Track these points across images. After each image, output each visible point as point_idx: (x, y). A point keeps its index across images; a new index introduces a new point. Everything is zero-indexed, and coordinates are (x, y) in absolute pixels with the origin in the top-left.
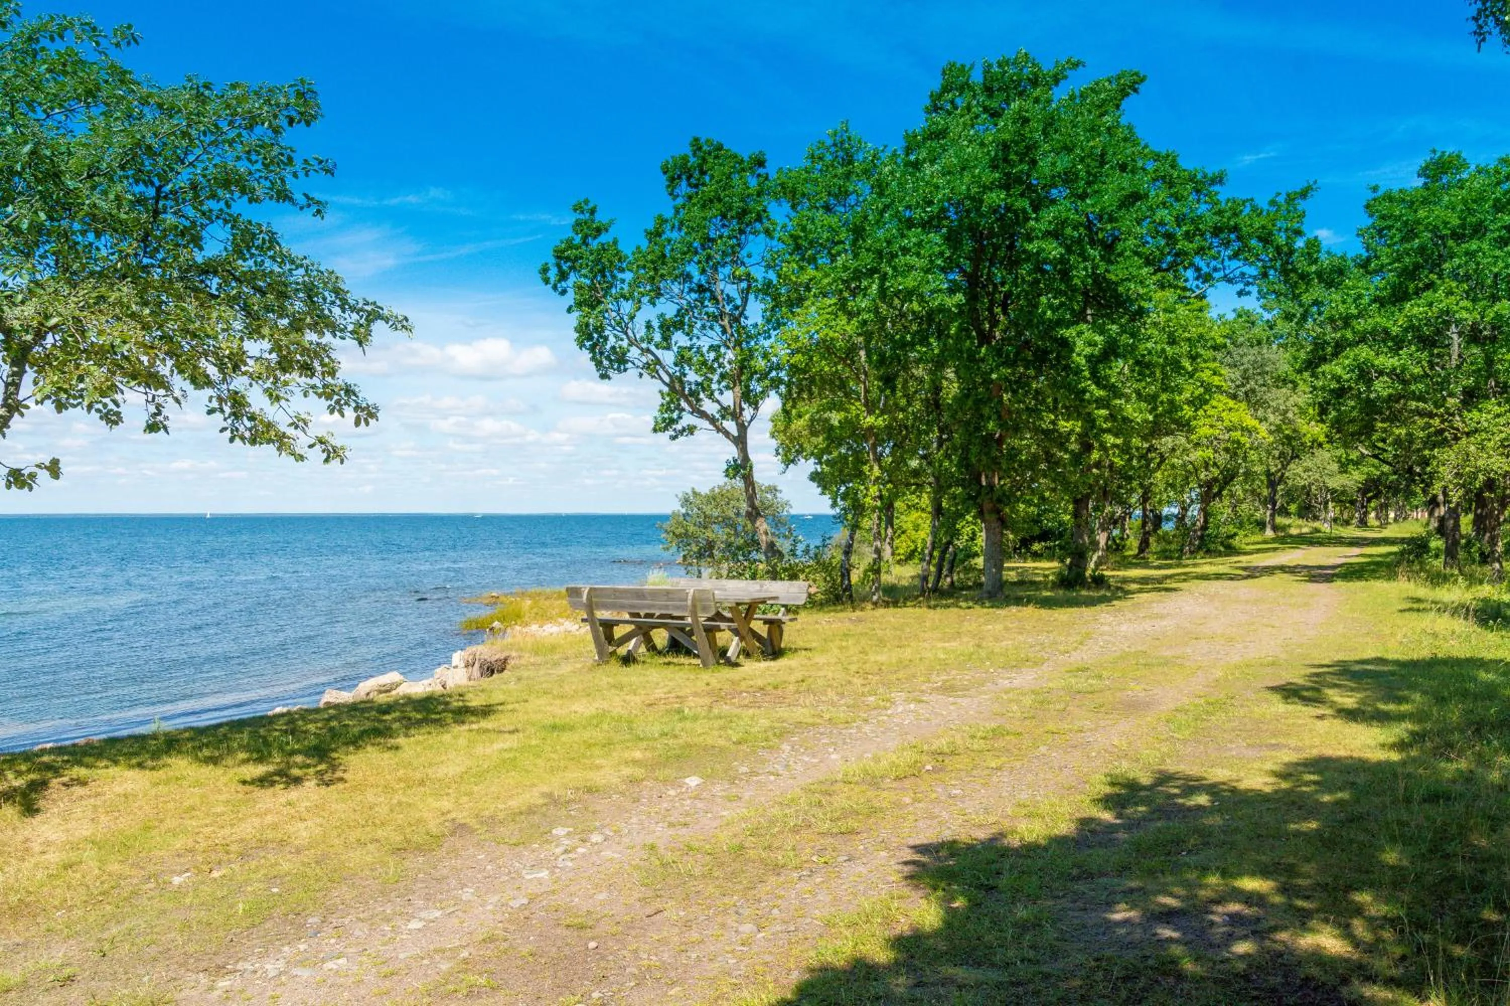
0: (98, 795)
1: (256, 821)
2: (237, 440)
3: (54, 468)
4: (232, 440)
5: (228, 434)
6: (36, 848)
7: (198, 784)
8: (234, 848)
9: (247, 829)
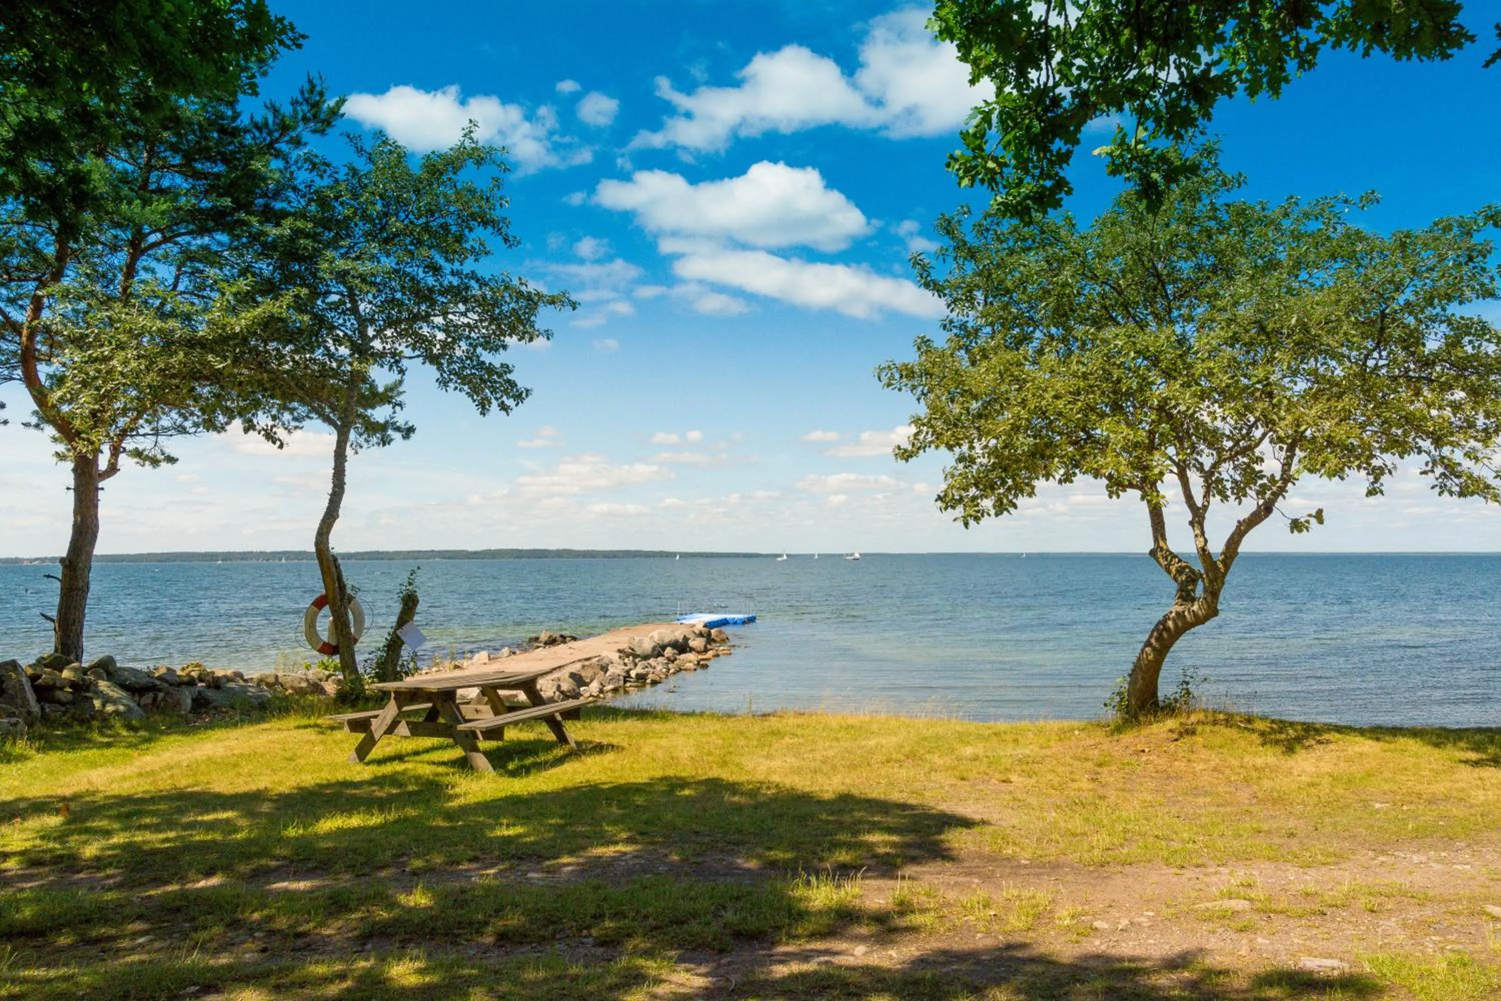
0: (1343, 750)
1: (1449, 784)
2: (1446, 493)
3: (1319, 516)
4: (1440, 494)
5: (1438, 489)
6: (1295, 772)
7: (1416, 755)
8: (1425, 797)
9: (1440, 787)
